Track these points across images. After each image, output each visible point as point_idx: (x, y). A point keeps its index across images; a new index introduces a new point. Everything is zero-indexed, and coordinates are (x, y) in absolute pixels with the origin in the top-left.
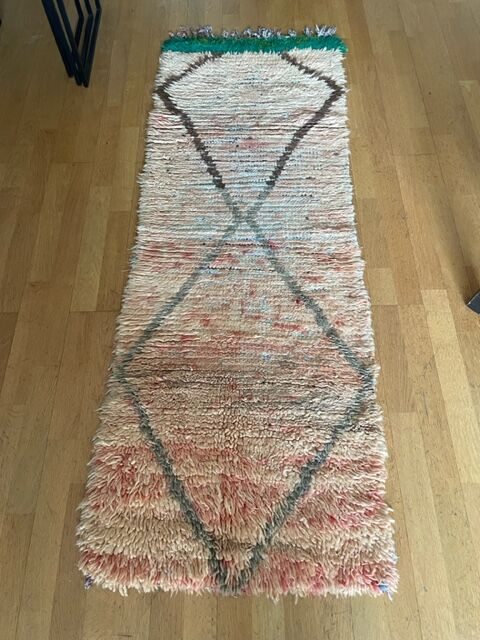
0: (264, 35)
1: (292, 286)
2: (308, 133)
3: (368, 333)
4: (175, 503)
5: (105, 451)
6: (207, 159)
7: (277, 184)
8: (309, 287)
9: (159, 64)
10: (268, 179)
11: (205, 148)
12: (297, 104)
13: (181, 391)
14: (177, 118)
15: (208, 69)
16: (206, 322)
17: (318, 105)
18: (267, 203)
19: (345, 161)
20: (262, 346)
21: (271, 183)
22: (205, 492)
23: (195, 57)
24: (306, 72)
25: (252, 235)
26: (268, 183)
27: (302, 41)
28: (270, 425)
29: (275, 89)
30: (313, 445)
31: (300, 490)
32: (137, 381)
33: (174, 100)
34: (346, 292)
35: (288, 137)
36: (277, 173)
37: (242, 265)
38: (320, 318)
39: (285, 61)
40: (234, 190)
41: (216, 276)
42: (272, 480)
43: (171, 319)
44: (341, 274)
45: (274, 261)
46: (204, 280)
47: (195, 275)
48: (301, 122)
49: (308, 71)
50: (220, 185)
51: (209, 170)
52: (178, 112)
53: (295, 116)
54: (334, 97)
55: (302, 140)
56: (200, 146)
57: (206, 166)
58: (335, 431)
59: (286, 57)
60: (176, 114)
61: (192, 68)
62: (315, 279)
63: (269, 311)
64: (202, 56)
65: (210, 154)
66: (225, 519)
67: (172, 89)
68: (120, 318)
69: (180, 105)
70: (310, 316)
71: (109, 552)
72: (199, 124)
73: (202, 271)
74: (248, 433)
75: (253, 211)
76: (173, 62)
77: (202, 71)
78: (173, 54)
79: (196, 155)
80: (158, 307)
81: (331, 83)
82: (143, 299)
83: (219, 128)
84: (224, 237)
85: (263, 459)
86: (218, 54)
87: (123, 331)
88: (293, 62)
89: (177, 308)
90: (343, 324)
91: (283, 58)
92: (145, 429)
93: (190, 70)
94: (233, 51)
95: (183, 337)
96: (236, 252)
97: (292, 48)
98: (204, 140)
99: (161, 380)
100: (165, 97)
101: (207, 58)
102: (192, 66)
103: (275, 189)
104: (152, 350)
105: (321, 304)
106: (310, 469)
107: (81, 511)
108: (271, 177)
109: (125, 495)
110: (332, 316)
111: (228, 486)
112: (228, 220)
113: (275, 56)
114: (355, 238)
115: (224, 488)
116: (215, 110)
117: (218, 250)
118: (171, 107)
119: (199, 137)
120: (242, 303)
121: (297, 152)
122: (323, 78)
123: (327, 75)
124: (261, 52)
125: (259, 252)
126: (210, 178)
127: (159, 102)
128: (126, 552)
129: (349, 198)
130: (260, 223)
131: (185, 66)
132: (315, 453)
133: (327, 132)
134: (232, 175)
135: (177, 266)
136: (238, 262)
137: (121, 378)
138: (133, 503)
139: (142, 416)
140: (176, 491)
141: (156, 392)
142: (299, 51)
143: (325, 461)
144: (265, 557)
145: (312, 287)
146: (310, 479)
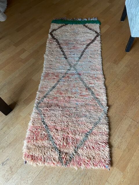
1: (85, 86)
2: (90, 45)
4: (50, 142)
5: (32, 127)
7: (82, 58)
9: (50, 26)
12: (87, 38)
13: (53, 112)
14: (55, 40)
15: (63, 28)
16: (61, 94)
17: (93, 39)
18: (79, 63)
19: (100, 52)
22: (58, 139)
23: (60, 25)
24: (90, 30)
25: (74, 71)
26: (79, 58)
27: (89, 22)
28: (77, 122)
29: (81, 34)
30: (89, 127)
31: (85, 139)
33: (54, 35)
34: (100, 87)
35: (85, 46)
36: (81, 55)
37: (72, 79)
38: (93, 93)
39: (84, 27)
40: (70, 59)
41: (64, 82)
42: (77, 137)
43: (51, 93)
44: (98, 82)
45: (80, 78)
46: (61, 83)
47: (58, 82)
48: (88, 42)
50: (66, 58)
53: (86, 41)
54: (97, 36)
55: (89, 47)
56: (61, 48)
57: (62, 53)
58: (95, 124)
59: (84, 25)
62: (91, 83)
63: (78, 92)
65: (63, 50)
66: (64, 146)
67: (54, 33)
69: (56, 37)
70: (90, 93)
71: (31, 154)
72: (60, 42)
73: (60, 81)
74: (71, 124)
75: (75, 65)
78: (55, 24)
79: (59, 50)
80: (48, 90)
81: (96, 32)
82: (44, 87)
83: (66, 43)
84: (66, 72)
85: (75, 131)
86: (66, 24)
87: (38, 96)
88: (86, 27)
89: (53, 90)
91: (84, 26)
92: (43, 122)
94: (70, 24)
95: (54, 98)
96: (70, 76)
97: (86, 23)
99: (48, 109)
100: (52, 35)
101: (63, 25)
102: (59, 27)
103: (81, 60)
104: (46, 101)
105: (93, 90)
106: (88, 134)
107: (24, 143)
109: (36, 139)
110: (95, 93)
111: (65, 138)
112: (68, 67)
113: (82, 25)
114: (102, 73)
116: (65, 39)
117: (66, 75)
118: (53, 38)
119: (61, 45)
120: (71, 89)
121: (87, 50)
122: (94, 31)
123: (95, 30)
124: (78, 24)
125: (76, 76)
126: (63, 56)
127: (50, 36)
128: (36, 155)
129: (101, 62)
130: (77, 68)
131: (57, 27)
132: (89, 130)
133: (95, 45)
134: (69, 56)
135: (54, 79)
136: (70, 78)
137: (37, 108)
138: (39, 142)
139: (42, 118)
140: (51, 138)
141: (46, 112)
142: (88, 24)
143: (92, 132)
144: (74, 157)
145: (91, 85)
146: (88, 136)
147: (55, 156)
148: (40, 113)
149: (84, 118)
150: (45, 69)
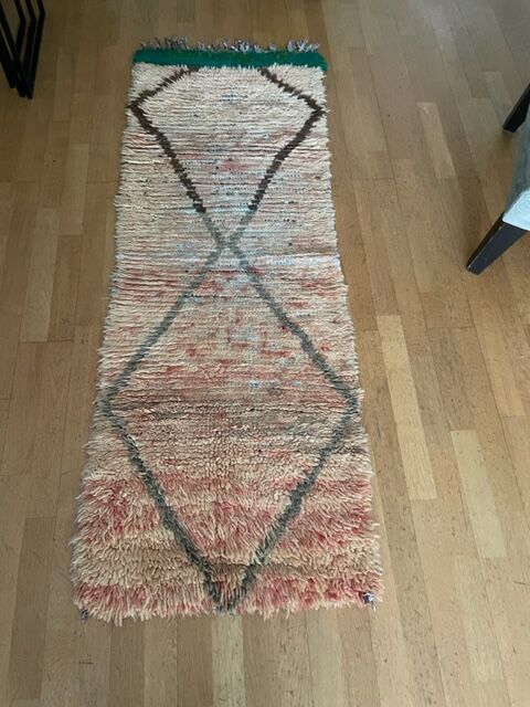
0: (242, 48)
1: (280, 314)
2: (290, 155)
3: (351, 357)
4: (169, 532)
5: (95, 484)
6: (186, 182)
7: (260, 208)
8: (293, 314)
9: (131, 77)
10: (250, 203)
11: (184, 170)
12: (278, 123)
13: (170, 422)
14: (153, 137)
15: (185, 83)
16: (192, 352)
17: (299, 125)
18: (250, 228)
19: (327, 185)
20: (249, 374)
21: (253, 208)
22: (199, 520)
23: (168, 71)
24: (285, 90)
25: (235, 261)
26: (250, 207)
27: (283, 58)
28: (260, 451)
29: (254, 107)
30: (303, 469)
31: (291, 513)
32: (124, 413)
33: (149, 116)
34: (331, 318)
35: (270, 159)
36: (259, 196)
37: (227, 293)
38: (306, 345)
39: (264, 78)
40: (215, 215)
41: (201, 304)
42: (264, 504)
43: (155, 349)
44: (325, 299)
45: (259, 288)
46: (187, 308)
47: (179, 305)
48: (282, 144)
49: (289, 89)
50: (201, 209)
51: (188, 193)
52: (153, 131)
53: (276, 137)
54: (315, 117)
55: (284, 162)
56: (178, 168)
57: (185, 189)
58: (324, 453)
59: (265, 73)
60: (152, 133)
61: (167, 82)
62: (300, 306)
63: (256, 339)
64: (178, 69)
65: (188, 177)
66: (220, 543)
67: (147, 105)
68: (102, 351)
69: (155, 122)
70: (296, 342)
71: (104, 584)
72: (177, 143)
73: (186, 300)
74: (239, 460)
75: (235, 237)
76: (147, 76)
77: (178, 86)
78: (146, 66)
79: (174, 178)
80: (141, 338)
81: (311, 102)
82: (125, 329)
83: (198, 148)
84: (206, 264)
85: (254, 485)
86: (194, 68)
87: (106, 364)
88: (273, 78)
89: (162, 338)
90: (328, 350)
91: (262, 74)
92: (136, 461)
93: (165, 85)
94: (210, 66)
95: (170, 368)
96: (220, 279)
97: (271, 64)
98: (183, 161)
99: (148, 411)
100: (139, 113)
101: (182, 72)
102: (167, 80)
103: (257, 214)
104: (139, 381)
105: (306, 330)
106: (300, 491)
107: (73, 546)
108: (253, 202)
109: (119, 528)
110: (317, 343)
111: (221, 512)
112: (210, 246)
113: (255, 72)
114: (338, 263)
115: (217, 515)
116: (192, 128)
117: (201, 278)
118: (146, 125)
119: (177, 157)
120: (228, 331)
121: (279, 175)
122: (303, 97)
123: (307, 93)
124: (240, 67)
125: (244, 279)
126: (190, 202)
127: (133, 120)
128: (121, 584)
129: (331, 223)
130: (243, 249)
131: (159, 80)
132: (304, 477)
133: (308, 154)
134: (214, 199)
135: (160, 294)
136: (221, 290)
137: (107, 412)
138: (127, 536)
139: (132, 448)
140: (170, 520)
141: (144, 424)
142: (279, 68)
143: (313, 483)
144: (259, 576)
145: (298, 312)
146: (300, 500)
147: (190, 581)
148: (120, 431)
149: (284, 438)
150: (123, 257)
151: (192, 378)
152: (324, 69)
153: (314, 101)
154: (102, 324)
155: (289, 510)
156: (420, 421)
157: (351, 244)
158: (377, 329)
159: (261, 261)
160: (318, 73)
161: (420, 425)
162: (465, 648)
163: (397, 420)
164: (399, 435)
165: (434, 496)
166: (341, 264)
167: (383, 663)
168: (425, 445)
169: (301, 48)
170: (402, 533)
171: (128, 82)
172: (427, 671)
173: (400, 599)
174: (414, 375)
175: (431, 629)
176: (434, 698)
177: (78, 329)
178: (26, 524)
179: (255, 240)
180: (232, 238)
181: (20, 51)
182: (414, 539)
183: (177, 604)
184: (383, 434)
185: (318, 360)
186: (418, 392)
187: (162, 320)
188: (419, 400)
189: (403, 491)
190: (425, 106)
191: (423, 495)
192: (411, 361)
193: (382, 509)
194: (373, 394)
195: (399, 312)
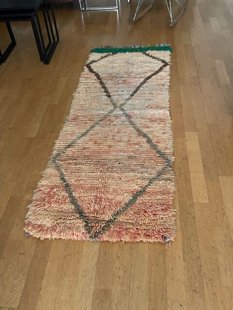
0: (136, 47)
1: (138, 130)
2: (151, 78)
3: (170, 144)
4: (72, 206)
5: (43, 186)
6: (104, 87)
7: (135, 95)
8: (145, 131)
9: (88, 57)
11: (104, 84)
12: (147, 68)
13: (81, 166)
14: (93, 74)
15: (110, 58)
16: (96, 142)
17: (157, 69)
18: (129, 102)
19: (167, 87)
20: (121, 151)
21: (132, 95)
22: (87, 202)
23: (105, 54)
25: (121, 113)
26: (131, 95)
27: (153, 48)
28: (120, 179)
29: (138, 64)
30: (140, 186)
31: (131, 203)
32: (61, 162)
33: (93, 68)
34: (162, 132)
35: (142, 80)
36: (135, 92)
37: (115, 123)
38: (149, 141)
39: (144, 55)
40: (115, 98)
41: (103, 126)
42: (119, 198)
43: (80, 141)
44: (160, 125)
45: (130, 121)
46: (97, 128)
47: (93, 127)
48: (149, 75)
49: (154, 58)
50: (109, 96)
51: (105, 92)
52: (94, 72)
53: (146, 73)
54: (165, 66)
55: (148, 81)
56: (101, 83)
57: (104, 90)
58: (151, 181)
59: (144, 53)
61: (102, 58)
62: (148, 127)
63: (126, 139)
64: (108, 54)
65: (106, 86)
66: (95, 211)
67: (93, 66)
68: (56, 141)
69: (95, 70)
70: (145, 140)
71: (39, 223)
72: (102, 75)
73: (97, 125)
74: (110, 181)
76: (94, 56)
77: (107, 59)
78: (95, 53)
79: (99, 85)
80: (74, 137)
81: (163, 62)
82: (68, 134)
83: (112, 77)
84: (108, 113)
85: (115, 191)
86: (115, 53)
87: (57, 145)
88: (148, 55)
89: (84, 137)
90: (159, 143)
92: (63, 179)
93: (101, 59)
94: (121, 52)
95: (84, 147)
96: (113, 119)
97: (148, 50)
98: (104, 81)
99: (71, 162)
100: (89, 67)
101: (109, 55)
103: (133, 97)
104: (70, 152)
105: (150, 136)
106: (136, 195)
107: (28, 208)
108: (132, 93)
109: (50, 203)
110: (154, 141)
111: (98, 200)
112: (111, 108)
113: (140, 53)
114: (168, 112)
115: (96, 200)
116: (110, 71)
117: (104, 118)
118: (91, 71)
119: (102, 80)
120: (113, 136)
121: (145, 85)
122: (160, 60)
123: (162, 59)
124: (134, 52)
125: (124, 118)
126: (105, 94)
127: (86, 69)
128: (47, 224)
129: (167, 100)
130: (125, 109)
131: (100, 57)
132: (140, 188)
133: (160, 77)
134: (115, 93)
135: (86, 123)
136: (113, 122)
137: (54, 162)
138: (53, 206)
139: (62, 174)
140: (73, 201)
141: (70, 166)
142: (151, 52)
143: (144, 191)
144: (112, 226)
145: (147, 130)
146: (137, 197)
147: (78, 225)
148: (58, 168)
149: (133, 174)
150: (72, 111)
151: (94, 151)
152: (171, 51)
153: (165, 61)
154: (59, 132)
155: (130, 201)
156: (203, 171)
157: (175, 107)
158: (185, 137)
159: (132, 112)
160: (168, 52)
161: (203, 173)
162: (218, 268)
163: (190, 170)
164: (191, 176)
165: (207, 201)
166: (170, 113)
167: (170, 270)
168: (204, 181)
169: (161, 46)
170: (188, 215)
171: (87, 58)
172: (195, 277)
173: (183, 243)
174: (202, 154)
175: (199, 258)
176: (198, 290)
177: (49, 134)
178: (10, 199)
179: (132, 106)
180: (121, 105)
181: (47, 51)
182: (194, 218)
183: (70, 233)
184: (182, 176)
185: (154, 147)
186: (203, 160)
187: (85, 131)
188: (203, 163)
189: (191, 198)
190: (218, 62)
191: (201, 201)
192: (201, 149)
193: (178, 204)
194: (180, 160)
195: (196, 131)
